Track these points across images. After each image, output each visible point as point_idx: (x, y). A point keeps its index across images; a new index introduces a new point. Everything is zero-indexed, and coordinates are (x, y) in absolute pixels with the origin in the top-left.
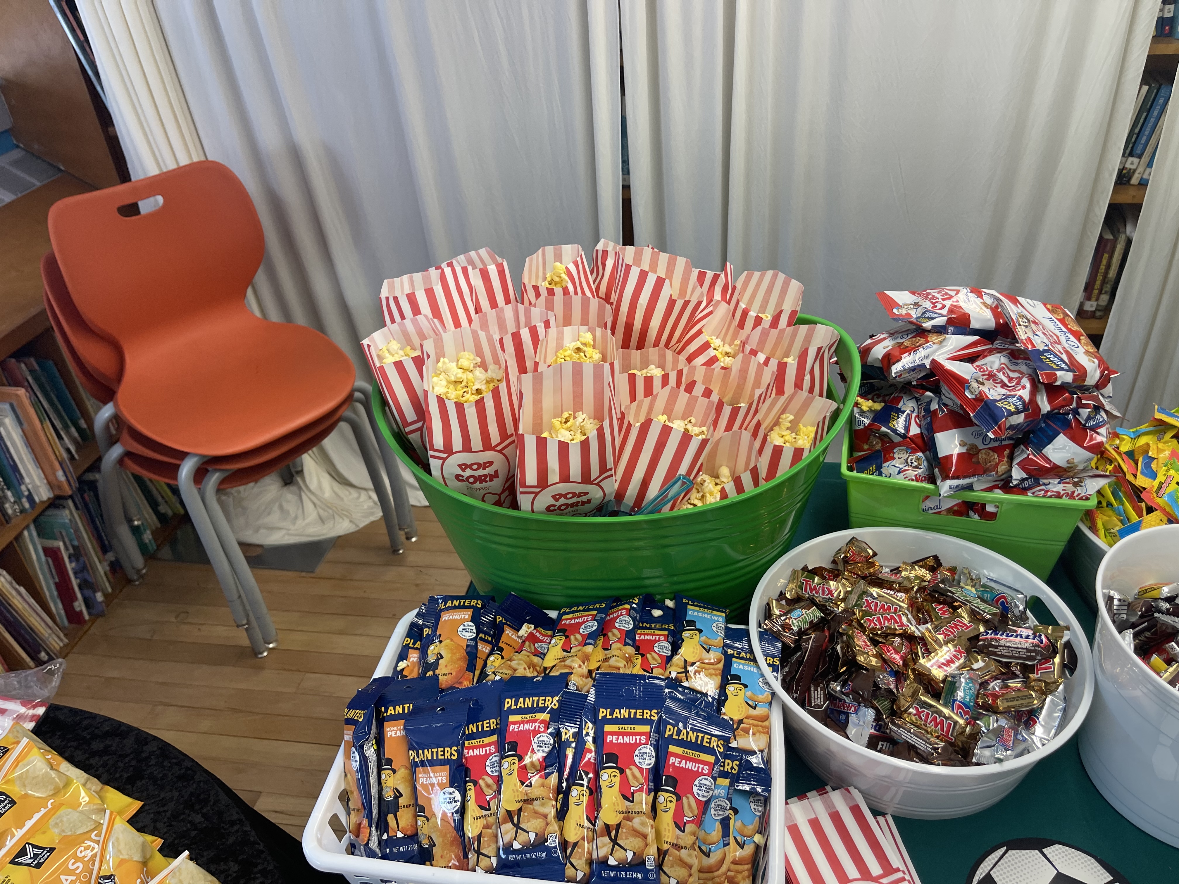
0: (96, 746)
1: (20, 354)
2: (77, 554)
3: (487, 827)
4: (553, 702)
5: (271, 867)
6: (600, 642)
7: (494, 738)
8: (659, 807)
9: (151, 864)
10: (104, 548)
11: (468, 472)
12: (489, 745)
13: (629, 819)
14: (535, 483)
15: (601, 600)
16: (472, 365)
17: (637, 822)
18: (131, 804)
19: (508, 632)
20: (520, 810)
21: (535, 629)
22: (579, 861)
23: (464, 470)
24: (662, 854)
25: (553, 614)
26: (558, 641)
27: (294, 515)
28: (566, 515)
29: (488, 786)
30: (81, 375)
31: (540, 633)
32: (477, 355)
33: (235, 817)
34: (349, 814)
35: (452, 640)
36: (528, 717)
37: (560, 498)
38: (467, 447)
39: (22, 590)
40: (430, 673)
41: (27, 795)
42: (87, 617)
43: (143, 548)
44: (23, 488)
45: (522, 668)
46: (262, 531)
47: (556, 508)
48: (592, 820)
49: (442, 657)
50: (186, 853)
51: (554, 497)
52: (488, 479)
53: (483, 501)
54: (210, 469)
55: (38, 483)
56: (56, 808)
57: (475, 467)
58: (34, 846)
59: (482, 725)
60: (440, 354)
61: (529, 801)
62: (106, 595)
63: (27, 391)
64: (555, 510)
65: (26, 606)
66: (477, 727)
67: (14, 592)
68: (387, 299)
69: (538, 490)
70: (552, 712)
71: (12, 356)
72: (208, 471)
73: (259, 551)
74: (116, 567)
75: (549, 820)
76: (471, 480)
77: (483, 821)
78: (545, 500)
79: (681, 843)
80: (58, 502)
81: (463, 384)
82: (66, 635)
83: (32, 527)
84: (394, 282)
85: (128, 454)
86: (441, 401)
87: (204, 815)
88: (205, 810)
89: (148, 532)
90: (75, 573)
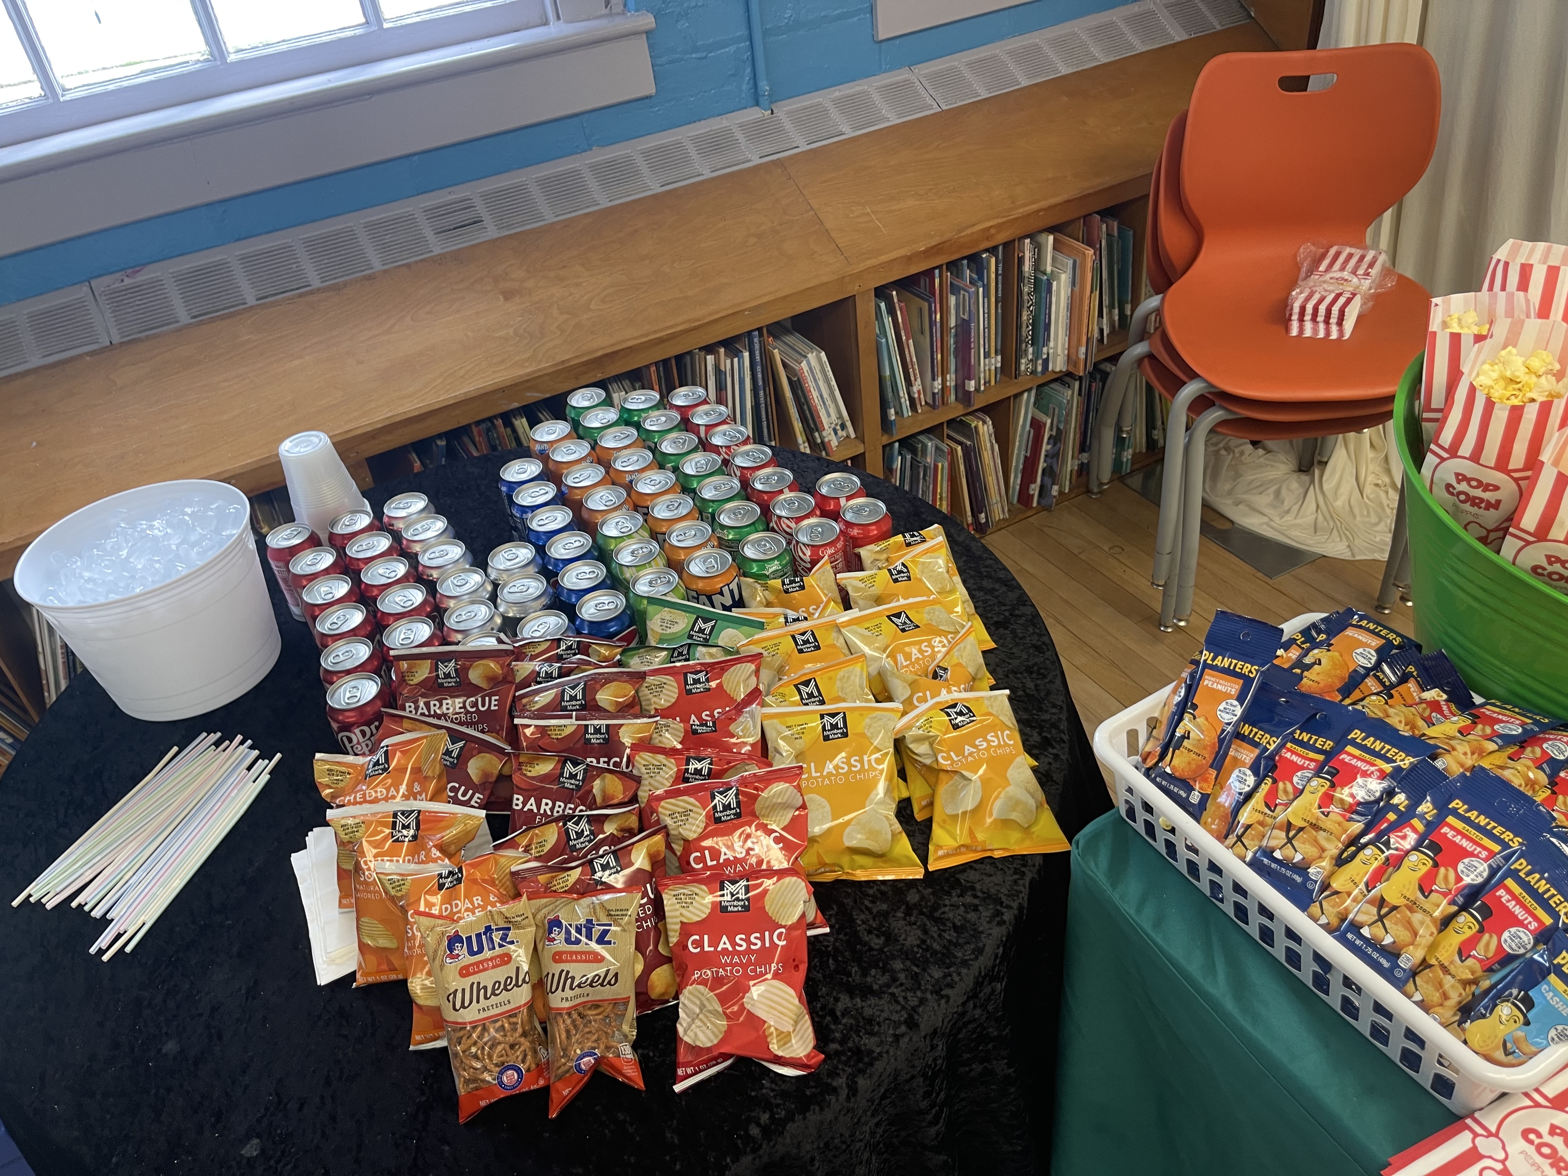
0: (986, 583)
1: (1106, 213)
2: (1056, 439)
3: (1262, 824)
4: (1406, 761)
5: (1062, 757)
6: (1510, 751)
7: (1321, 757)
8: (1453, 924)
9: (977, 683)
10: (1083, 447)
11: (1463, 487)
12: (1312, 760)
13: (1411, 910)
14: (1532, 529)
15: (1546, 713)
16: (1544, 369)
17: (1417, 917)
18: (987, 641)
19: (1412, 685)
20: (1301, 829)
21: (1446, 701)
22: (1331, 910)
23: (1459, 482)
24: (1424, 964)
25: (1478, 700)
26: (1461, 721)
27: (1286, 508)
28: (1555, 588)
29: (1286, 792)
30: (1150, 255)
31: (1449, 708)
32: (1560, 362)
33: (1059, 703)
34: (1148, 740)
35: (1341, 655)
36: (1368, 757)
37: (1555, 562)
38: (1475, 457)
39: (996, 447)
40: (1298, 671)
41: (920, 580)
42: (1035, 504)
43: (1117, 463)
44: (1045, 350)
45: (1398, 719)
46: (1241, 507)
47: (1545, 573)
48: (1370, 886)
49: (1320, 664)
50: (1007, 692)
51: (1548, 557)
52: (1483, 505)
53: (1465, 528)
54: (1217, 403)
55: (1059, 351)
56: (935, 602)
57: (1474, 483)
58: (907, 617)
59: (1316, 740)
60: (1511, 340)
61: (1315, 827)
62: (1061, 493)
63: (1095, 254)
64: (1543, 575)
65: (992, 464)
66: (1310, 738)
67: (988, 445)
68: (1499, 261)
69: (1531, 539)
70: (1398, 769)
71: (1097, 213)
72: (1214, 405)
73: (1228, 526)
74: (1083, 470)
75: (1324, 855)
76: (1462, 497)
77: (1261, 817)
78: (1536, 555)
79: (1452, 969)
80: (1067, 379)
81: (1519, 386)
82: (1009, 510)
83: (1033, 392)
84: (1521, 245)
85: (1151, 356)
86: (1472, 390)
87: (1036, 685)
88: (1039, 682)
89: (1130, 451)
90: (1046, 456)
